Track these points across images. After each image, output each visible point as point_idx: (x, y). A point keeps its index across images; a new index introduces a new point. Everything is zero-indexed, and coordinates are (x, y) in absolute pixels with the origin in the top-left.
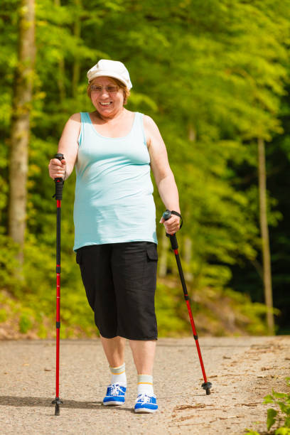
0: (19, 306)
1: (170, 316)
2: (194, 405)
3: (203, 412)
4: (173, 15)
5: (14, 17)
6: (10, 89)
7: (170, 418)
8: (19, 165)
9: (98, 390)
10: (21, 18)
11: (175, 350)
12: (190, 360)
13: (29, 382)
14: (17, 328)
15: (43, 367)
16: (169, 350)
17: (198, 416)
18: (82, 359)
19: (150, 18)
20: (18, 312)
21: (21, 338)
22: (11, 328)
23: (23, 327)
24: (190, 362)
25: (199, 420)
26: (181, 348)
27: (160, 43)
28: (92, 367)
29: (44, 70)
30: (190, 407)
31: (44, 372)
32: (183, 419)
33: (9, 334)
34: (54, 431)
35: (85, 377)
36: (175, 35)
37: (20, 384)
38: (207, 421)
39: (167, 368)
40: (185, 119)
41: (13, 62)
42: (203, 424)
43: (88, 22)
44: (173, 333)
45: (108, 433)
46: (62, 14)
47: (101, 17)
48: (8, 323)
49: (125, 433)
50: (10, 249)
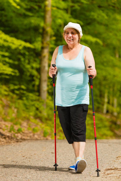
0: (43, 126)
1: (108, 130)
2: (113, 168)
3: (117, 172)
4: (109, 5)
5: (43, 6)
6: (40, 36)
7: (103, 173)
8: (44, 67)
9: (73, 162)
10: (45, 6)
11: (107, 145)
12: (113, 149)
13: (45, 158)
14: (42, 135)
15: (51, 152)
16: (104, 144)
17: (115, 173)
18: (68, 148)
19: (100, 7)
20: (43, 128)
21: (43, 139)
22: (40, 135)
23: (45, 134)
24: (113, 150)
25: (115, 175)
26: (110, 144)
27: (103, 17)
28: (72, 152)
29: (56, 28)
30: (111, 169)
31: (51, 154)
32: (108, 174)
33: (39, 137)
34: (53, 179)
35: (69, 156)
36: (110, 14)
37: (41, 159)
38: (118, 175)
39: (103, 152)
40: (114, 48)
41: (42, 24)
42: (116, 176)
43: (74, 8)
44: (109, 137)
45: (76, 180)
46: (63, 5)
47: (79, 6)
48: (39, 133)
49: (83, 180)
50: (40, 102)
